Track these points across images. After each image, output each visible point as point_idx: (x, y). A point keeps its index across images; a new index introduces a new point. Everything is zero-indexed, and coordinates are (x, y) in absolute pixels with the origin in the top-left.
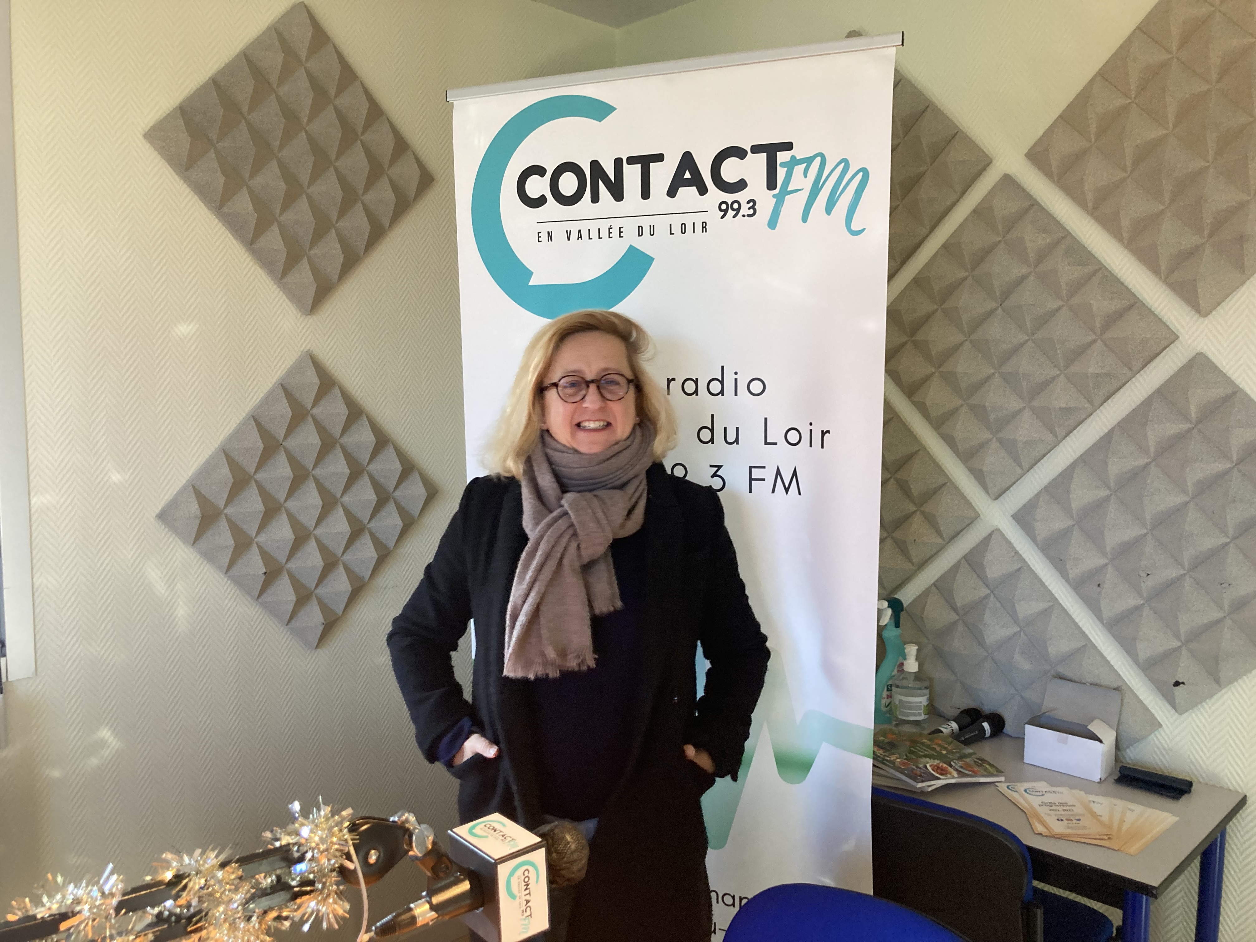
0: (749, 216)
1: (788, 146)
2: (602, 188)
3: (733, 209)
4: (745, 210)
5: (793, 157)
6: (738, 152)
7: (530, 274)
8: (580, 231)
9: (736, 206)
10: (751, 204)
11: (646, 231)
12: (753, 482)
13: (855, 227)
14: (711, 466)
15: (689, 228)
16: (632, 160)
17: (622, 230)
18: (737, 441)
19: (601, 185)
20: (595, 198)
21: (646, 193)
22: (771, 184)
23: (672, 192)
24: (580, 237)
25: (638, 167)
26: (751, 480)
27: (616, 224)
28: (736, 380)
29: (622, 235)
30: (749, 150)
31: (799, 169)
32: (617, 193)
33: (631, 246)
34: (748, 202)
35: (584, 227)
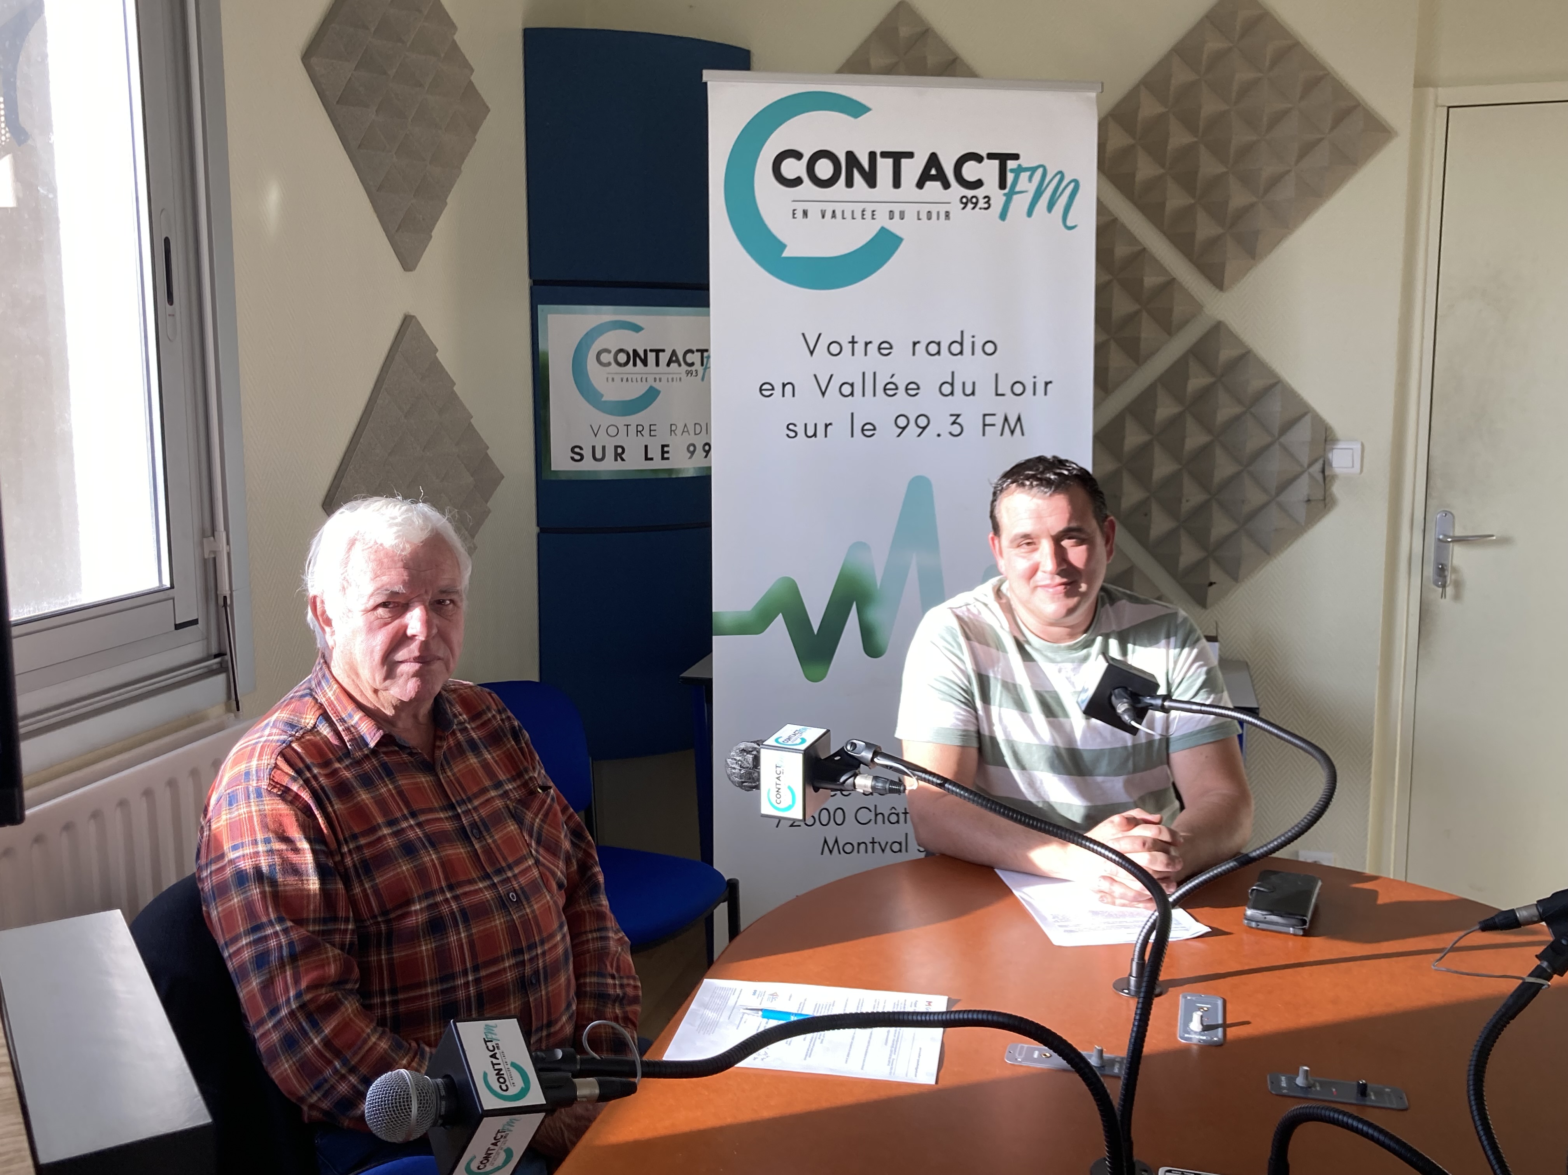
0: (985, 209)
1: (1016, 157)
2: (857, 175)
3: (972, 203)
4: (981, 204)
5: (1019, 165)
6: (978, 158)
7: (783, 246)
8: (834, 212)
9: (974, 200)
10: (986, 199)
11: (897, 215)
12: (987, 428)
13: (1069, 223)
14: (952, 415)
15: (934, 216)
16: (884, 155)
17: (874, 213)
18: (973, 393)
20: (850, 183)
21: (897, 184)
22: (1002, 185)
23: (920, 185)
24: (834, 215)
25: (890, 161)
26: (985, 425)
27: (869, 208)
28: (973, 342)
29: (875, 217)
30: (985, 155)
31: (1024, 176)
32: (871, 179)
33: (883, 229)
34: (985, 197)
35: (839, 208)
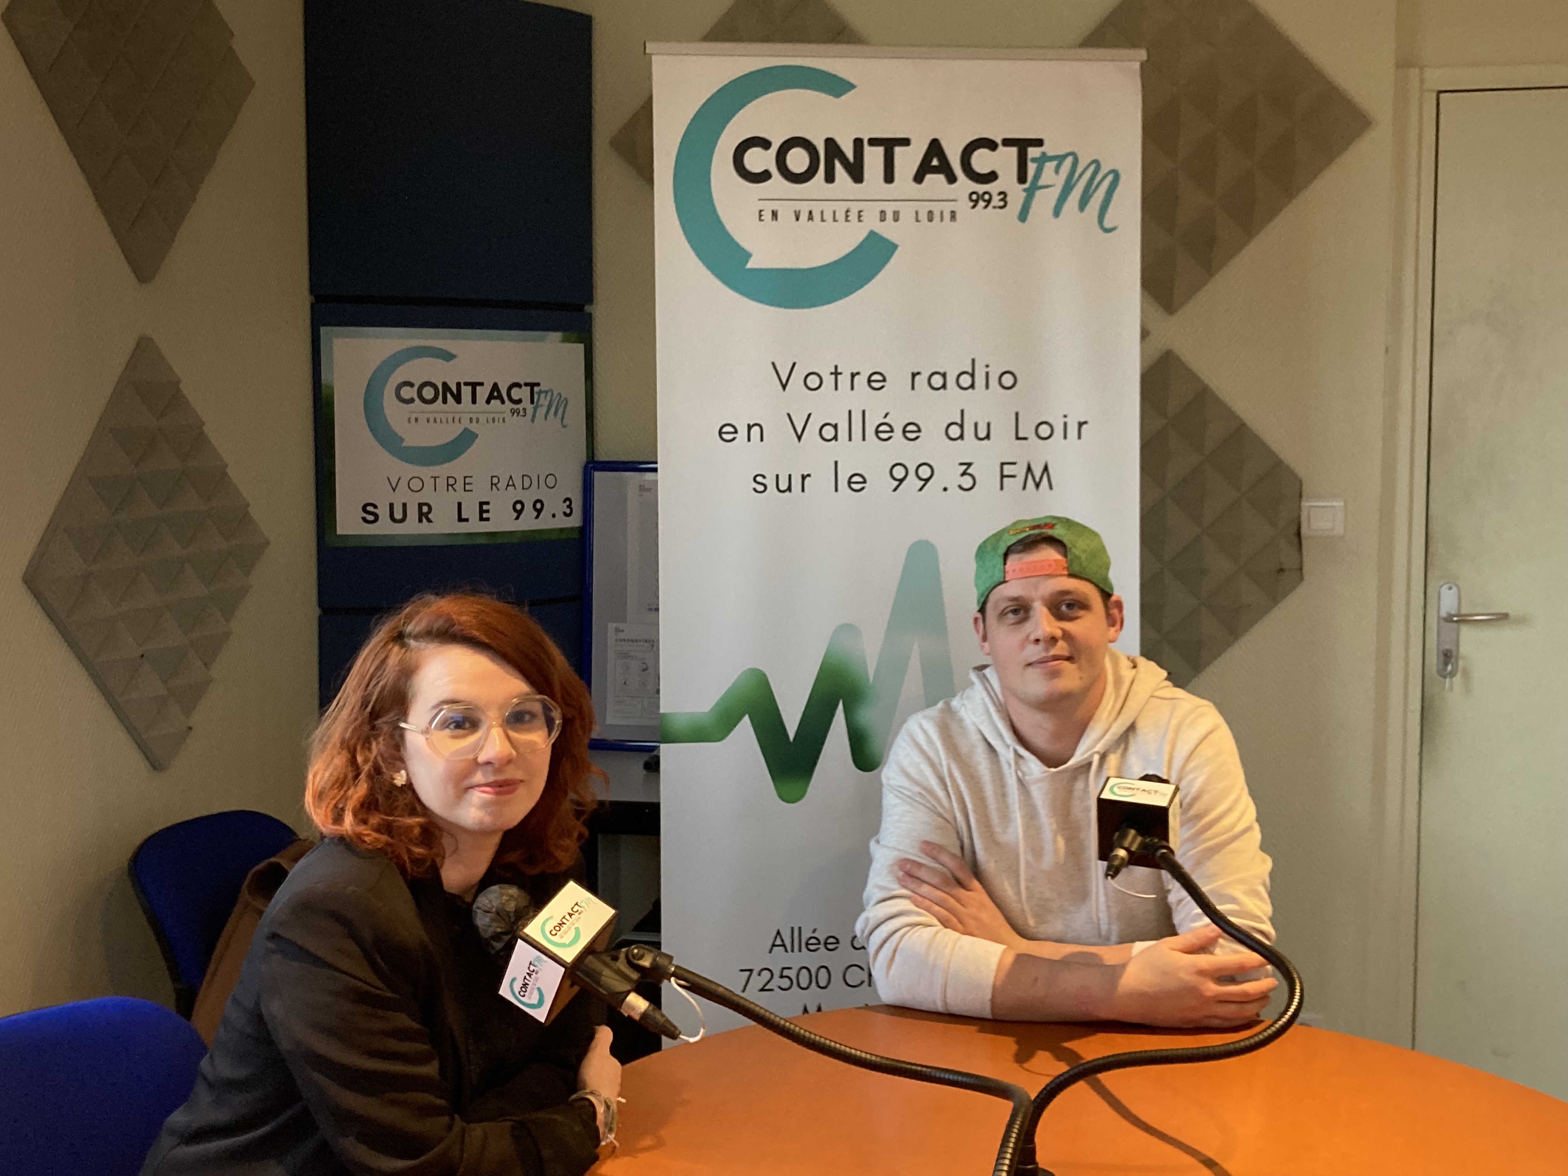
0: (1001, 207)
1: (1039, 143)
2: (839, 168)
3: (984, 201)
4: (996, 201)
5: (1044, 154)
6: (991, 145)
7: (748, 256)
8: (810, 212)
9: (987, 197)
10: (1002, 196)
11: (889, 216)
12: (1005, 480)
13: (1107, 224)
14: (962, 464)
15: (937, 216)
16: (873, 142)
17: (861, 213)
18: (988, 437)
19: (838, 166)
20: (830, 178)
21: (889, 177)
22: (1022, 179)
23: (919, 178)
24: (811, 217)
25: (880, 150)
26: (1003, 476)
27: (855, 208)
28: (987, 374)
29: (862, 219)
30: (999, 141)
31: (1050, 166)
32: (856, 172)
33: (872, 233)
34: (1000, 193)
35: (816, 208)
